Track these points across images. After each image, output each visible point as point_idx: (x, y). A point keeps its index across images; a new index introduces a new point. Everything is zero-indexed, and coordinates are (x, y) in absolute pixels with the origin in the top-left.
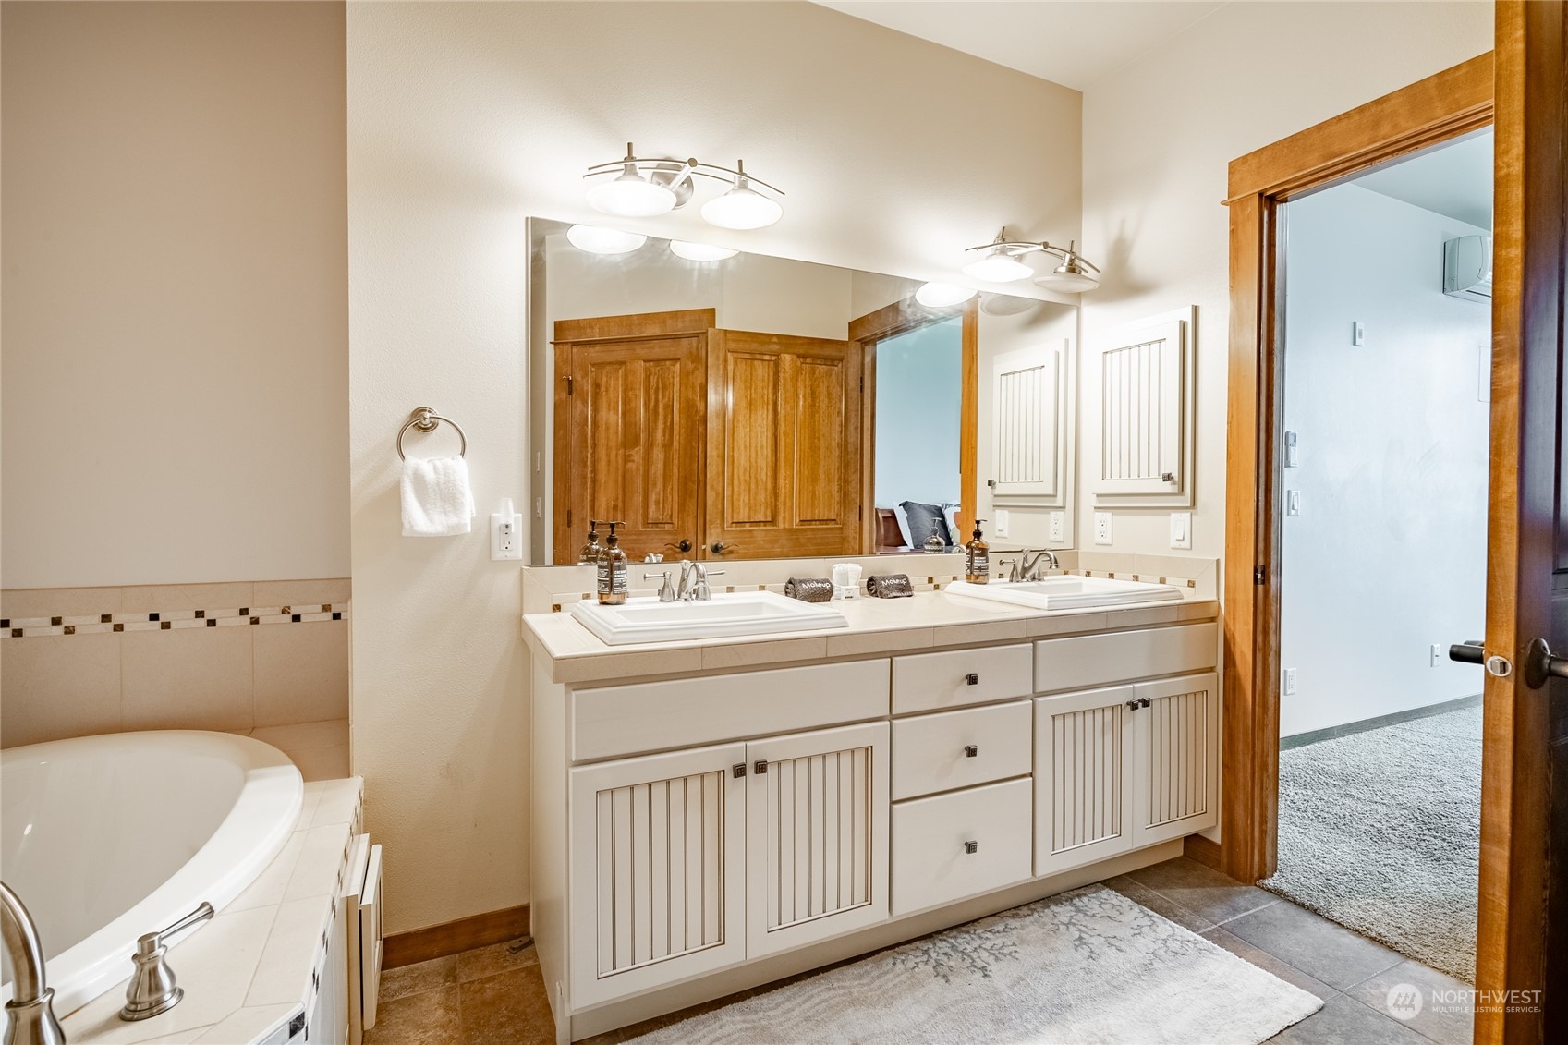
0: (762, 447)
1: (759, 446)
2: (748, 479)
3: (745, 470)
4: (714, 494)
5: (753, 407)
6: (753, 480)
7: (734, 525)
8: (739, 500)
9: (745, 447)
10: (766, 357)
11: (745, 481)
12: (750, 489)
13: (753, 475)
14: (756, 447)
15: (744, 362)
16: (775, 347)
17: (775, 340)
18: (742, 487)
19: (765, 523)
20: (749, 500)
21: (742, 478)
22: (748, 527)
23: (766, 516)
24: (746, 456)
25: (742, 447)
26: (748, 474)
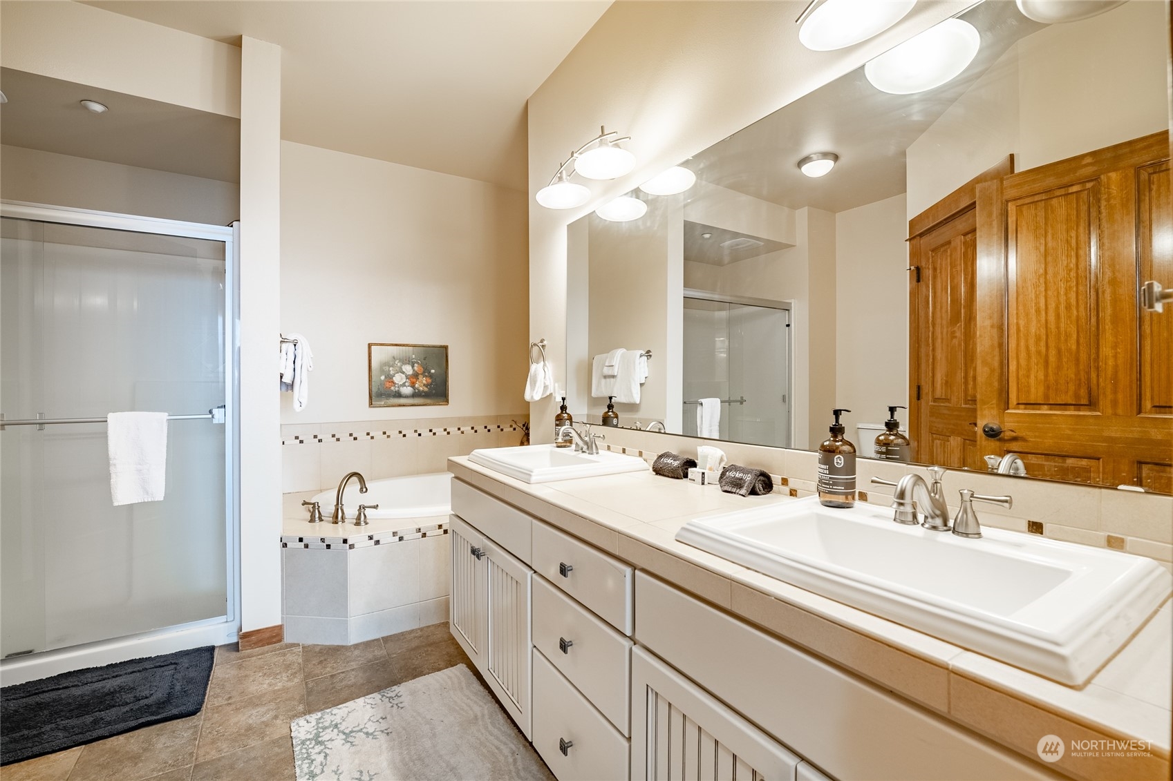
0: (1068, 307)
1: (1062, 307)
2: (1043, 349)
3: (1038, 339)
4: (986, 369)
5: (1050, 259)
6: (1053, 352)
7: (1022, 406)
8: (1028, 377)
9: (1038, 311)
10: (1075, 189)
11: (1039, 353)
12: (1047, 362)
13: (1052, 344)
14: (1057, 308)
15: (1032, 206)
16: (1089, 170)
17: (1089, 160)
18: (1034, 360)
19: (1078, 406)
20: (1046, 376)
21: (1033, 349)
22: (1045, 411)
23: (1077, 396)
24: (1039, 321)
25: (1033, 311)
26: (1043, 344)
